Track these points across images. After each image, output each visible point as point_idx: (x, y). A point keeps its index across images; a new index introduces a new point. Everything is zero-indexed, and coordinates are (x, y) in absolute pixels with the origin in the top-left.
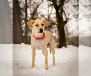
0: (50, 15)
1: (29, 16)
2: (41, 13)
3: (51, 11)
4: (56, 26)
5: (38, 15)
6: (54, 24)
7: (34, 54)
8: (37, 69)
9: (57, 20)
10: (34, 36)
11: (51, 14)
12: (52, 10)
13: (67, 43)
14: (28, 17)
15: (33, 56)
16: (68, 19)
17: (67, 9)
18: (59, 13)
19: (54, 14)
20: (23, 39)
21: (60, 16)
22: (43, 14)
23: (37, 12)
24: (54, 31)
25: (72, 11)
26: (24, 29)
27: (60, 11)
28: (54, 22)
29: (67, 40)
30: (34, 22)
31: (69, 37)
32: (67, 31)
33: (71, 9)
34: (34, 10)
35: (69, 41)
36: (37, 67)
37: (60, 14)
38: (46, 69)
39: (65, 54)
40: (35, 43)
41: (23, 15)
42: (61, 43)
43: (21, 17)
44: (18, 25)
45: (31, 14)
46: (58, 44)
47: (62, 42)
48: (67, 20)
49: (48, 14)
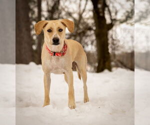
0: (82, 14)
1: (45, 14)
2: (66, 10)
3: (85, 7)
4: (92, 32)
5: (60, 13)
6: (90, 29)
7: (48, 81)
8: (54, 108)
9: (95, 22)
10: (47, 48)
11: (84, 10)
12: (86, 4)
13: (113, 63)
14: (44, 16)
15: (47, 84)
16: (115, 20)
17: (113, 3)
18: (98, 9)
19: (90, 11)
20: (33, 56)
21: (101, 15)
22: (71, 10)
23: (60, 8)
24: (89, 43)
25: (122, 6)
26: (35, 38)
27: (100, 6)
28: (90, 25)
29: (112, 58)
30: (46, 24)
31: (117, 53)
33: (120, 4)
34: (54, 3)
35: (115, 60)
36: (54, 104)
37: (101, 10)
38: (71, 108)
39: (107, 81)
40: (49, 60)
41: (33, 13)
42: (102, 63)
43: (30, 15)
44: (24, 30)
45: (49, 11)
46: (97, 65)
47: (104, 62)
48: (113, 23)
49: (78, 11)
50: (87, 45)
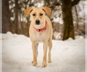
30: (32, 10)
32: (77, 15)
42: (67, 32)
47: (69, 32)
50: (56, 18)
